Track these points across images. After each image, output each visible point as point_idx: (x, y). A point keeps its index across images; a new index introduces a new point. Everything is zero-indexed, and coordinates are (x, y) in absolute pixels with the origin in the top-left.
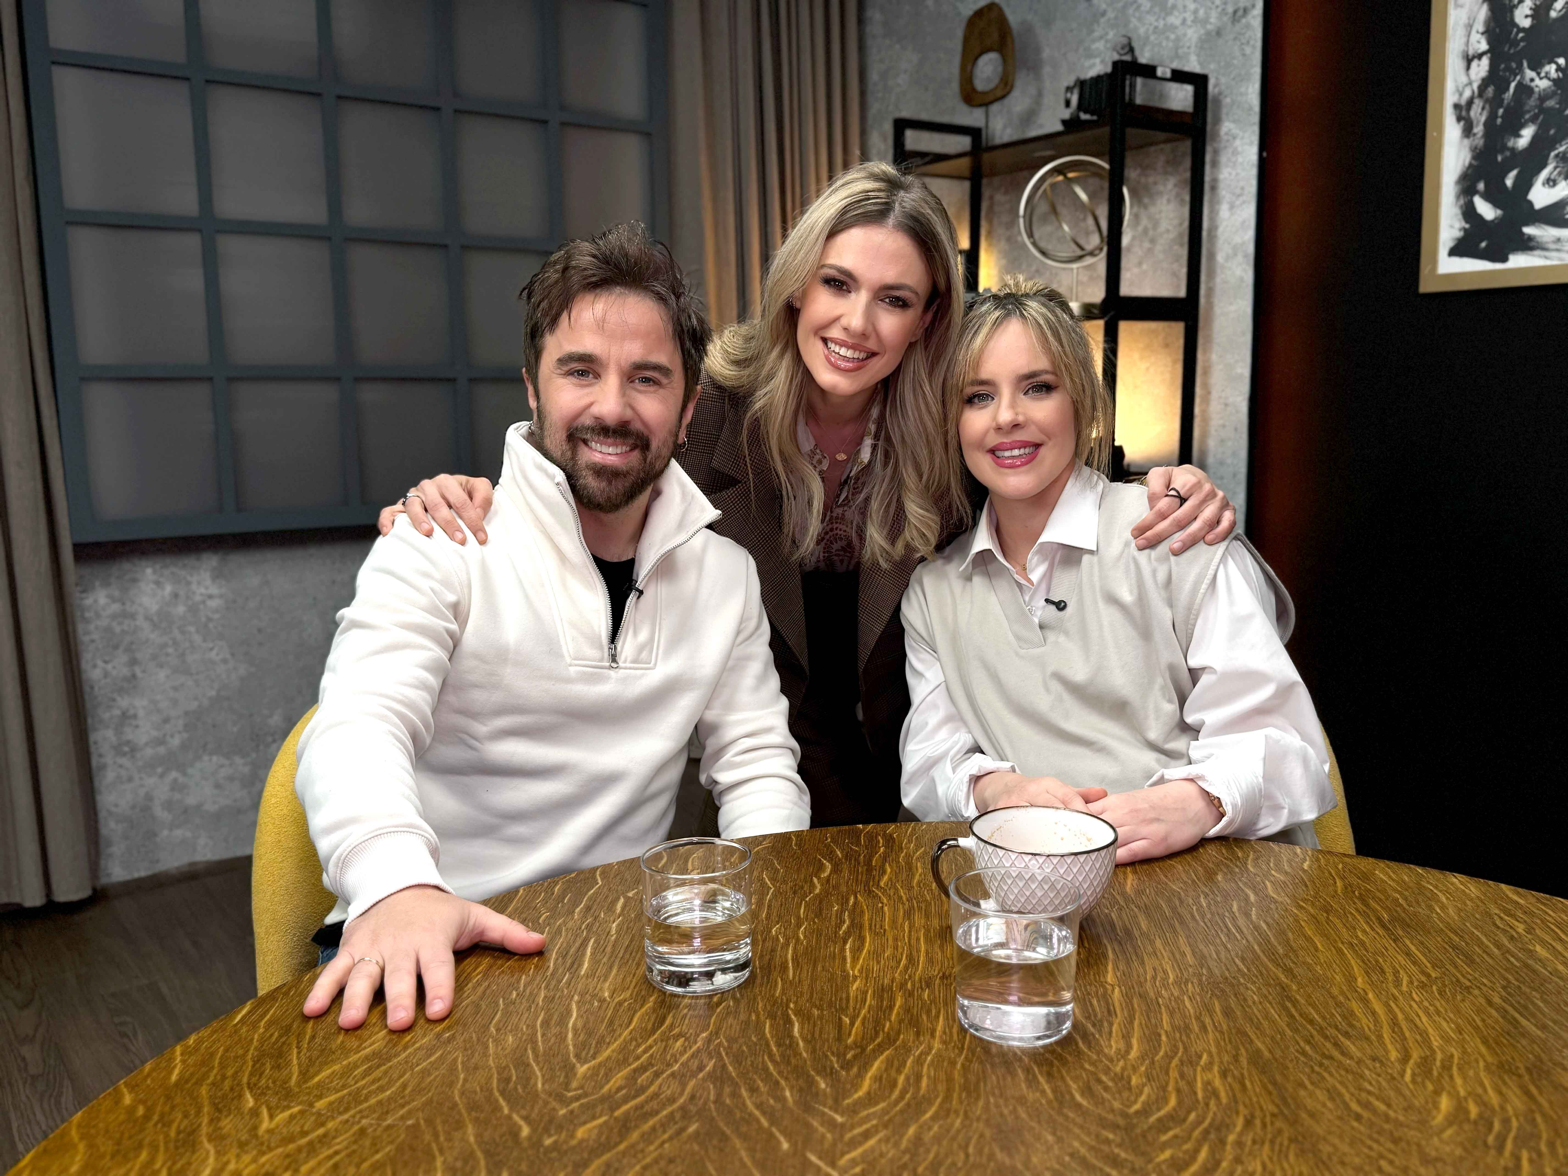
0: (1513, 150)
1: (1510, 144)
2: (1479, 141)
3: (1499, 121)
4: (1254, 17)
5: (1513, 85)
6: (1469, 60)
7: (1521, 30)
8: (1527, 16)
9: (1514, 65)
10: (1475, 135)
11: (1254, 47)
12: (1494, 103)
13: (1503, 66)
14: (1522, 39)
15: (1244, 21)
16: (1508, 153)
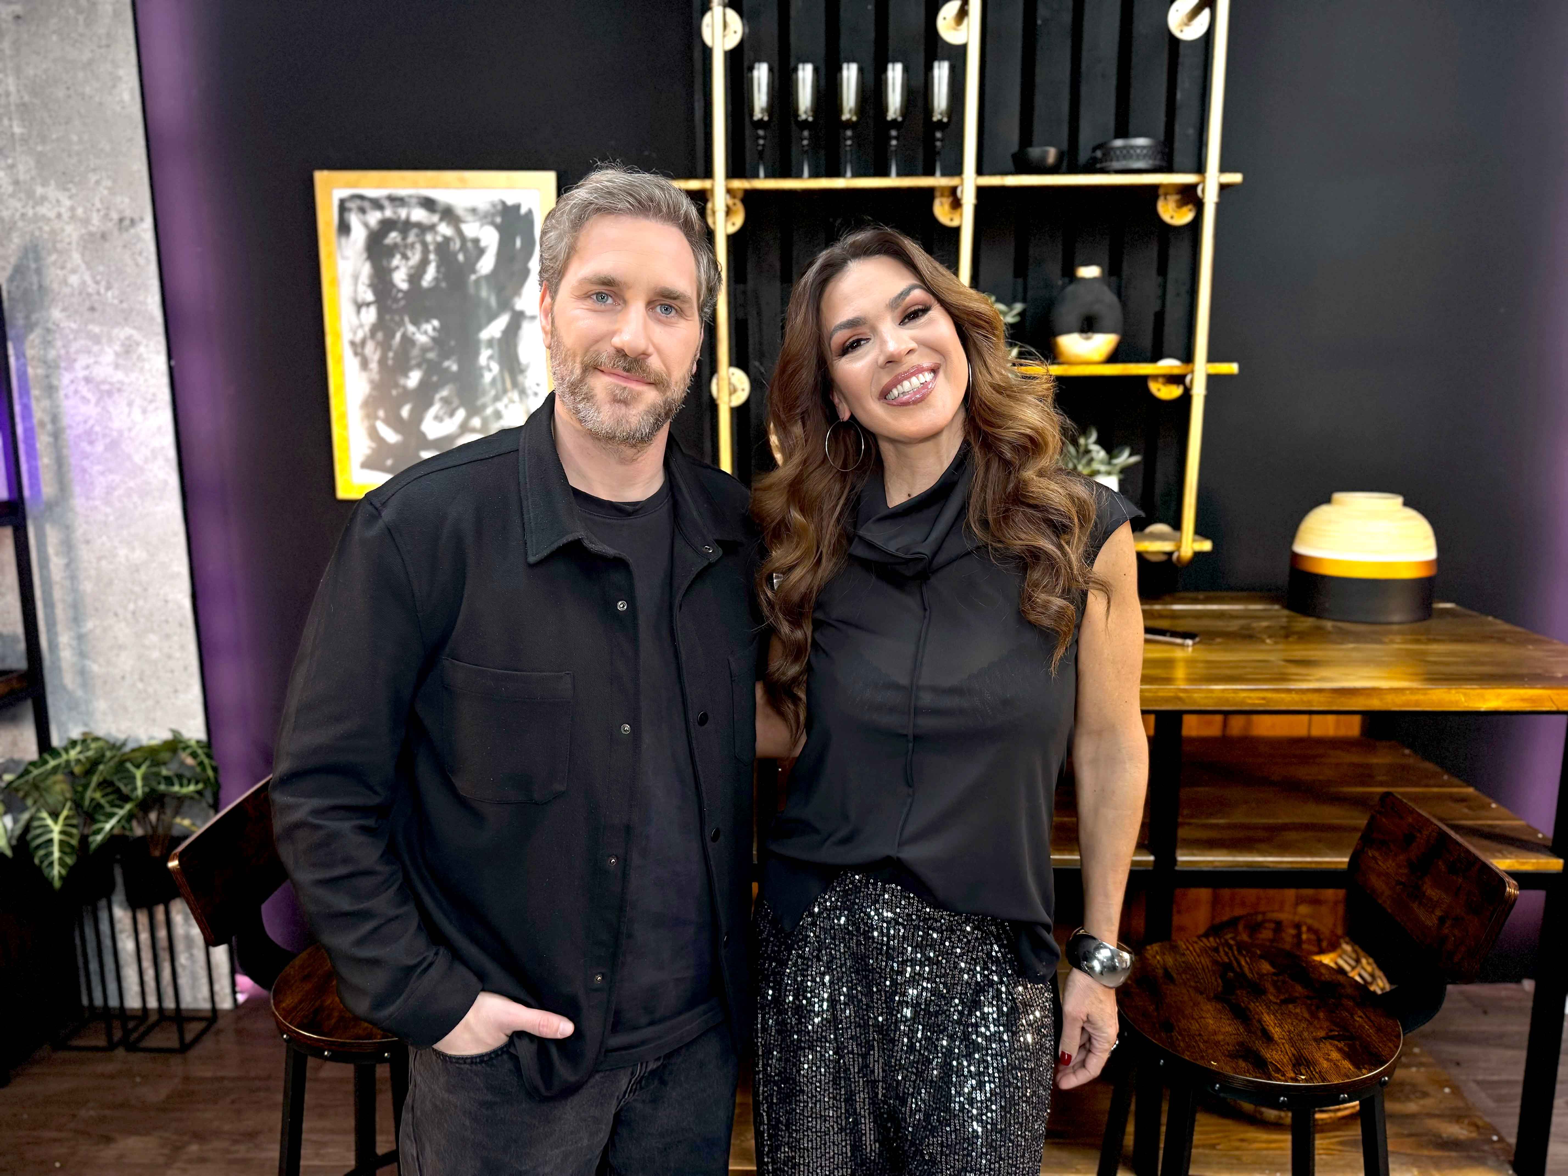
0: (404, 388)
1: (402, 381)
2: (376, 376)
3: (390, 362)
4: (144, 230)
5: (398, 336)
6: (359, 306)
7: (400, 291)
8: (403, 281)
9: (397, 318)
10: (371, 370)
11: (147, 259)
12: (385, 346)
13: (388, 317)
14: (402, 298)
15: (132, 231)
16: (400, 390)
